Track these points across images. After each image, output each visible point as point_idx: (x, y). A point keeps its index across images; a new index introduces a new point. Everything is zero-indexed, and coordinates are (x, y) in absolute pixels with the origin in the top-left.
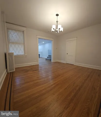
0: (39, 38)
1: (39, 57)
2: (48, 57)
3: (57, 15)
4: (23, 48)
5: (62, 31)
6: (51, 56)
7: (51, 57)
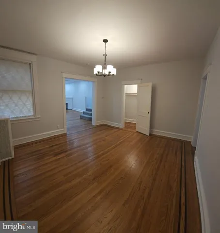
0: (66, 78)
1: (67, 109)
2: (84, 113)
3: (105, 41)
4: (31, 101)
5: (115, 74)
6: (91, 110)
7: (91, 114)
